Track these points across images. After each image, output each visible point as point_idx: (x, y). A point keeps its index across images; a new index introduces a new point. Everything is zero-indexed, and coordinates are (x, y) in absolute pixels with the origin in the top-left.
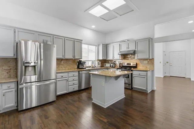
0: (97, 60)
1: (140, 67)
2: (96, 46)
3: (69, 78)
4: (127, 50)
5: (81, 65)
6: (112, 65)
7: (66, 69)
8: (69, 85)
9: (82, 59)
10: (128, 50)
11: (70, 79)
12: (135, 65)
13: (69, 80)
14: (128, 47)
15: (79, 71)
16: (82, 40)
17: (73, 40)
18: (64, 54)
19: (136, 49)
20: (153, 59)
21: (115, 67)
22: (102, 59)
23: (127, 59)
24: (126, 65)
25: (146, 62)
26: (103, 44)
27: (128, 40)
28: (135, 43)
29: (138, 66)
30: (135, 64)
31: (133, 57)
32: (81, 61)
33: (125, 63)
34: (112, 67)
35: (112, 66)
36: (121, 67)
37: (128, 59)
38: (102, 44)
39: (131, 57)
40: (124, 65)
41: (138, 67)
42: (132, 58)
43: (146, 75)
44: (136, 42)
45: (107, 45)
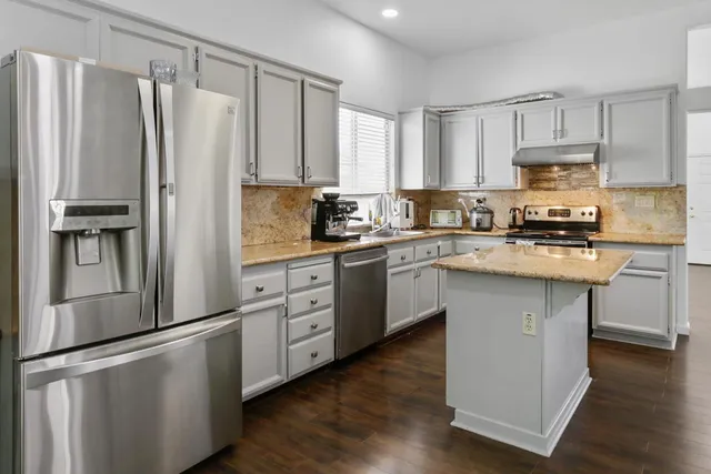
0: (392, 190)
1: (616, 228)
2: (388, 117)
3: (291, 296)
4: (552, 143)
5: (334, 220)
6: (475, 216)
7: (256, 242)
8: (293, 336)
9: (336, 184)
10: (560, 142)
11: (299, 301)
12: (593, 219)
13: (294, 310)
14: (562, 130)
15: (337, 256)
16: (337, 83)
17: (298, 77)
18: (252, 160)
19: (605, 141)
20: (680, 190)
21: (489, 230)
22: (421, 188)
23: (545, 185)
24: (543, 215)
25: (647, 202)
26: (426, 111)
27: (557, 95)
28: (596, 109)
29: (604, 220)
30: (594, 210)
31: (577, 179)
32: (337, 196)
33: (542, 206)
34: (479, 228)
35: (478, 224)
36: (520, 227)
37: (552, 185)
38: (422, 109)
39: (567, 178)
40: (533, 217)
41: (605, 227)
42: (574, 183)
43: (664, 266)
44: (604, 105)
45: (441, 114)
